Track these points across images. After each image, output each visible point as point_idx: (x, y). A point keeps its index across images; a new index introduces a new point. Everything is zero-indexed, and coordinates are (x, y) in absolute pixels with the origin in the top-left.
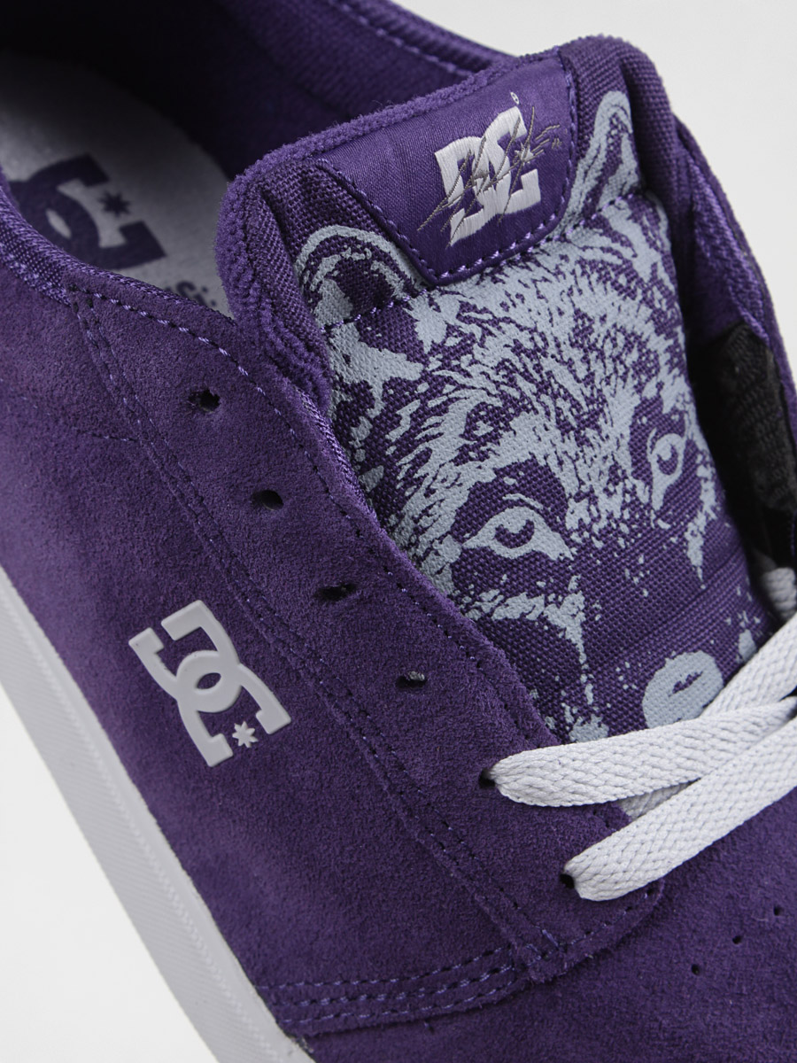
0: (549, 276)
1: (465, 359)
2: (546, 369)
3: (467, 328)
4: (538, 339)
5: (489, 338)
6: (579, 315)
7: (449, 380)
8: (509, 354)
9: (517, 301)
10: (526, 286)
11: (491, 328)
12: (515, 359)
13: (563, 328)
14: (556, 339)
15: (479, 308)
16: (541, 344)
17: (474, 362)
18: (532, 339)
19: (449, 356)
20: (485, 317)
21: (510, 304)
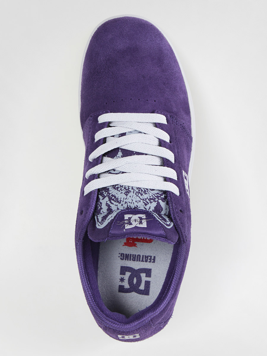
0: (128, 203)
1: (151, 197)
2: (138, 190)
3: (149, 201)
4: (137, 195)
5: (146, 198)
6: (127, 195)
7: (155, 197)
8: (144, 195)
9: (137, 201)
10: (134, 203)
11: (145, 199)
12: (143, 193)
13: (131, 194)
14: (134, 193)
15: (144, 203)
16: (137, 193)
17: (150, 196)
18: (138, 195)
19: (154, 200)
20: (144, 201)
21: (139, 201)
